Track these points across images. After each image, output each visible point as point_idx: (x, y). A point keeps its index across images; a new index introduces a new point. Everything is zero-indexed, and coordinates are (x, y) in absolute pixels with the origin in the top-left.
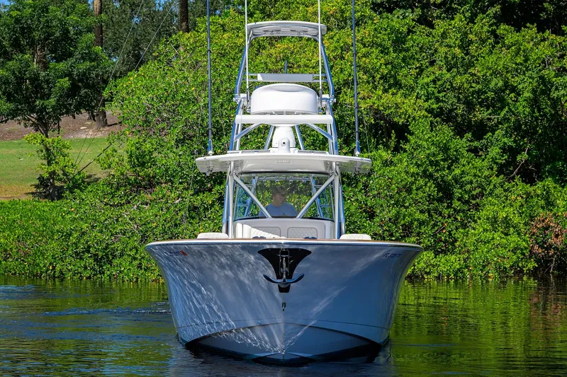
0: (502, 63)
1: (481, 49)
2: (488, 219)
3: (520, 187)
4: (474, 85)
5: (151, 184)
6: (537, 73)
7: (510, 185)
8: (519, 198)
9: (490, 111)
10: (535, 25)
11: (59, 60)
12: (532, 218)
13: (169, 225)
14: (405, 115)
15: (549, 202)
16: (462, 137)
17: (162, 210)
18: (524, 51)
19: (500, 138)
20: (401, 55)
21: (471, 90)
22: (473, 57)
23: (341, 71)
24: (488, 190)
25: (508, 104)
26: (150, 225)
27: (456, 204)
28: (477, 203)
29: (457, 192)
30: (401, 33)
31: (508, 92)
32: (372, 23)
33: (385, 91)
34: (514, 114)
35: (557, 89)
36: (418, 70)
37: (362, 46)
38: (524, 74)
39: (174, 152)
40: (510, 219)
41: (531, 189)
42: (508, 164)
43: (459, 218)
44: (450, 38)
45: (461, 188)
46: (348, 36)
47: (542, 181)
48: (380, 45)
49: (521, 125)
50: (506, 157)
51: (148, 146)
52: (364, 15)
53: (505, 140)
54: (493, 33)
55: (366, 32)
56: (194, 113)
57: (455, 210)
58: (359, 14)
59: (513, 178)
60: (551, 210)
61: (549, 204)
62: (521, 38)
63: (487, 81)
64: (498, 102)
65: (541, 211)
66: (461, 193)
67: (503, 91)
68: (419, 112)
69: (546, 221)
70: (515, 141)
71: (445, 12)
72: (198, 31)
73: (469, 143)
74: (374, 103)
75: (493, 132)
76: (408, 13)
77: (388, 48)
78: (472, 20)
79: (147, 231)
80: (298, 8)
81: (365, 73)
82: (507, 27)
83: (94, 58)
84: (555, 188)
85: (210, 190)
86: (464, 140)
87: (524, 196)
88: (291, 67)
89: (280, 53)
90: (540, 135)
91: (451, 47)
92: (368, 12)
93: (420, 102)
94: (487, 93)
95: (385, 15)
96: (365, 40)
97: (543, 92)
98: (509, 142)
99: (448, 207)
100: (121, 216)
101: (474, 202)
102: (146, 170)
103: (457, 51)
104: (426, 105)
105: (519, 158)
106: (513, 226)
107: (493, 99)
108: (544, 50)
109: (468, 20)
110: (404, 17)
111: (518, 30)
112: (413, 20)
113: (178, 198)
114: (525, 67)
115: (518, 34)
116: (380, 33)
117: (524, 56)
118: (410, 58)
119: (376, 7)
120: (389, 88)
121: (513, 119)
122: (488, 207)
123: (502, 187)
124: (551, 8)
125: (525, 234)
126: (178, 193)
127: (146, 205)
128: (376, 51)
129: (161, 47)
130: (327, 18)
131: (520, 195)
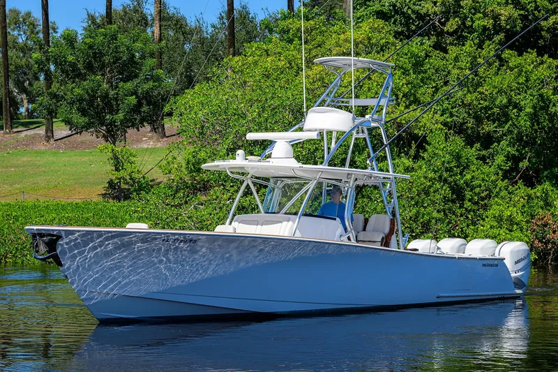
0: (507, 82)
1: (488, 71)
2: (495, 217)
3: (522, 190)
4: (482, 102)
5: (205, 187)
6: (537, 91)
7: (514, 189)
8: (522, 200)
9: (496, 125)
10: (535, 50)
11: (126, 80)
12: (532, 217)
14: (424, 127)
15: (548, 203)
16: (472, 147)
17: (215, 209)
18: (525, 72)
19: (505, 148)
20: (420, 77)
21: (480, 106)
22: (481, 77)
23: (369, 90)
24: (495, 193)
25: (511, 119)
26: (205, 223)
27: (468, 204)
28: (485, 204)
29: (468, 194)
30: (419, 57)
31: (511, 108)
32: (395, 49)
33: (407, 107)
34: (517, 127)
35: (554, 105)
36: (434, 89)
38: (526, 92)
40: (514, 218)
41: (532, 192)
42: (512, 170)
43: (470, 216)
44: (462, 61)
45: (471, 190)
47: (540, 185)
48: (402, 68)
49: (523, 137)
50: (510, 164)
51: (202, 154)
52: (388, 42)
53: (509, 149)
54: (499, 57)
55: (389, 56)
56: (243, 126)
57: (466, 209)
58: (384, 41)
59: (516, 183)
60: (549, 210)
61: (548, 205)
62: (523, 62)
63: (493, 100)
64: (503, 117)
65: (541, 210)
66: (471, 196)
67: (507, 107)
68: (436, 125)
69: (545, 219)
70: (517, 150)
71: (457, 39)
72: (245, 55)
73: (478, 152)
74: (397, 118)
75: (499, 142)
76: (425, 40)
77: (409, 71)
78: (480, 46)
79: (203, 228)
80: (331, 36)
82: (511, 52)
83: (157, 79)
84: (552, 191)
86: (474, 149)
87: (526, 198)
88: (325, 86)
89: (316, 75)
90: (539, 145)
91: (462, 69)
92: (392, 39)
93: (437, 116)
94: (493, 109)
95: (405, 41)
97: (542, 108)
98: (512, 151)
99: (461, 207)
100: (181, 215)
101: (483, 203)
102: (201, 175)
103: (468, 72)
104: (442, 119)
105: (521, 165)
106: (516, 224)
107: (498, 114)
108: (543, 72)
109: (477, 46)
110: (422, 44)
111: (520, 54)
112: (430, 46)
113: (229, 199)
114: (526, 86)
115: (520, 58)
116: (402, 57)
117: (526, 77)
118: (427, 79)
119: (397, 35)
120: (410, 105)
121: (516, 132)
122: (495, 207)
123: (506, 190)
124: (548, 36)
125: (527, 230)
126: (229, 195)
127: (202, 205)
128: (399, 73)
129: (214, 69)
130: (357, 45)
131: (522, 197)
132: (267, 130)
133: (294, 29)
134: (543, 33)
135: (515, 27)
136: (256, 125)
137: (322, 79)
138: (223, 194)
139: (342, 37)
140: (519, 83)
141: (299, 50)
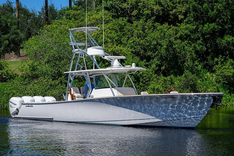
0: (156, 36)
1: (149, 31)
2: (152, 89)
3: (162, 78)
4: (146, 43)
5: (36, 77)
6: (168, 39)
8: (162, 82)
9: (152, 52)
10: (168, 23)
11: (4, 34)
12: (166, 88)
13: (43, 91)
14: (124, 53)
16: (142, 61)
17: (41, 86)
18: (164, 32)
19: (156, 61)
20: (122, 33)
21: (146, 45)
22: (146, 33)
24: (152, 79)
25: (158, 50)
26: (37, 91)
27: (141, 84)
28: (148, 84)
29: (141, 80)
30: (122, 25)
32: (112, 22)
33: (117, 45)
34: (160, 53)
35: (175, 45)
36: (128, 38)
37: (109, 30)
38: (164, 40)
39: (45, 66)
40: (159, 89)
41: (166, 78)
42: (158, 70)
43: (142, 88)
44: (139, 27)
45: (142, 78)
46: (104, 26)
47: (169, 76)
48: (115, 29)
49: (163, 57)
50: (158, 68)
51: (35, 64)
53: (157, 62)
54: (153, 26)
55: (110, 25)
56: (52, 52)
57: (141, 86)
58: (108, 19)
59: (160, 75)
60: (173, 85)
61: (172, 83)
62: (163, 27)
63: (151, 42)
64: (155, 49)
65: (169, 85)
66: (142, 80)
67: (157, 45)
68: (128, 52)
69: (171, 89)
70: (160, 62)
71: (137, 18)
72: (52, 24)
73: (145, 63)
74: (113, 49)
75: (153, 59)
76: (124, 18)
77: (118, 31)
78: (146, 21)
79: (36, 93)
81: (110, 39)
82: (158, 23)
83: (17, 34)
84: (174, 78)
85: (57, 79)
86: (143, 62)
87: (164, 81)
88: (85, 37)
89: (81, 32)
90: (169, 60)
91: (139, 30)
92: (111, 18)
93: (129, 49)
94: (151, 46)
95: (116, 19)
96: (110, 28)
97: (170, 46)
98: (158, 62)
99: (139, 85)
100: (27, 88)
101: (147, 83)
102: (35, 72)
103: (141, 32)
104: (131, 50)
105: (162, 68)
106: (160, 91)
107: (153, 48)
108: (171, 31)
109: (144, 21)
110: (123, 20)
111: (162, 25)
112: (126, 21)
113: (46, 82)
114: (164, 37)
116: (115, 25)
118: (125, 34)
119: (113, 17)
120: (118, 44)
121: (160, 55)
122: (151, 85)
123: (156, 78)
126: (46, 80)
127: (36, 84)
128: (114, 32)
129: (41, 30)
130: (97, 20)
131: (162, 81)
132: (61, 54)
133: (72, 14)
134: (171, 16)
135: (160, 14)
136: (57, 52)
138: (44, 80)
139: (91, 17)
140: (161, 36)
141: (74, 23)
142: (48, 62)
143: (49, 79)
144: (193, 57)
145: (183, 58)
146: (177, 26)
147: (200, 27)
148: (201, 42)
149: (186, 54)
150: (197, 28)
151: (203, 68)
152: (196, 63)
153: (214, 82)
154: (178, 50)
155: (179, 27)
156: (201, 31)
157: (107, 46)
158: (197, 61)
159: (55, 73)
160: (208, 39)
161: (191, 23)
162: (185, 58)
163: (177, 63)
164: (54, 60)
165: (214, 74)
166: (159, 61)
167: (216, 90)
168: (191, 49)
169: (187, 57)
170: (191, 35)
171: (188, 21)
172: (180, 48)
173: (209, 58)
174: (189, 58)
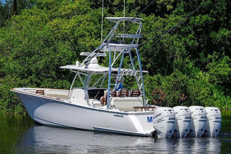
3: (148, 77)
5: (3, 75)
6: (155, 33)
7: (144, 77)
8: (148, 82)
10: (154, 14)
12: (152, 89)
15: (159, 83)
17: (8, 85)
18: (150, 24)
19: (140, 58)
22: (130, 26)
23: (79, 31)
24: (135, 78)
25: (143, 45)
26: (3, 91)
28: (131, 83)
31: (143, 40)
32: (91, 12)
33: (96, 39)
34: (145, 49)
35: (163, 39)
36: (108, 31)
37: (87, 22)
38: (150, 33)
39: (13, 63)
41: (152, 78)
46: (81, 17)
47: (156, 75)
48: (94, 21)
49: (148, 53)
50: (142, 65)
52: (87, 9)
53: (142, 59)
55: (88, 16)
56: (20, 47)
58: (86, 9)
59: (145, 74)
60: (160, 86)
61: (159, 84)
62: (149, 19)
65: (156, 86)
66: (125, 80)
69: (158, 90)
70: (146, 59)
71: (118, 9)
72: (21, 15)
73: (128, 60)
74: (92, 44)
76: (104, 8)
77: (97, 23)
78: (129, 12)
79: (2, 94)
80: (61, 6)
81: (88, 32)
82: (143, 14)
84: (161, 77)
85: (27, 78)
86: (126, 59)
87: (150, 81)
88: (59, 29)
89: (54, 24)
90: (155, 57)
92: (89, 8)
95: (95, 9)
96: (88, 19)
101: (130, 83)
105: (147, 66)
108: (158, 24)
111: (147, 16)
112: (106, 12)
113: (14, 80)
114: (150, 30)
115: (148, 17)
116: (94, 16)
117: (150, 26)
118: (105, 26)
119: (92, 6)
120: (97, 38)
124: (160, 7)
125: (150, 96)
126: (14, 79)
127: (2, 83)
128: (92, 23)
129: (8, 21)
130: (73, 10)
131: (148, 80)
132: (32, 49)
133: (44, 3)
134: (158, 6)
135: (145, 3)
136: (27, 47)
137: (57, 26)
138: (12, 78)
139: (66, 7)
140: (147, 29)
141: (46, 13)
142: (16, 58)
143: (17, 77)
144: (183, 53)
145: (172, 55)
146: (165, 17)
147: (191, 19)
148: (192, 36)
149: (174, 50)
150: (188, 20)
151: (195, 67)
152: (187, 60)
153: (207, 83)
154: (166, 45)
155: (167, 18)
156: (192, 24)
157: (84, 40)
158: (188, 58)
159: (25, 71)
160: (200, 33)
161: (181, 14)
162: (174, 54)
163: (164, 60)
164: (24, 56)
165: (207, 73)
166: (144, 58)
167: (209, 91)
168: (181, 44)
169: (177, 53)
170: (181, 28)
171: (177, 12)
172: (168, 43)
173: (202, 54)
174: (178, 54)
